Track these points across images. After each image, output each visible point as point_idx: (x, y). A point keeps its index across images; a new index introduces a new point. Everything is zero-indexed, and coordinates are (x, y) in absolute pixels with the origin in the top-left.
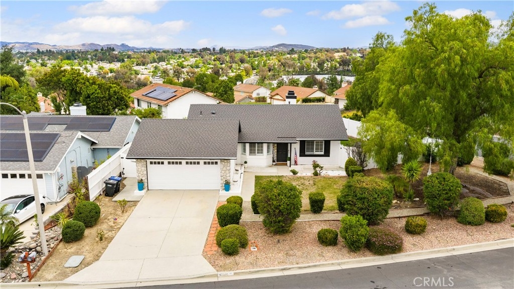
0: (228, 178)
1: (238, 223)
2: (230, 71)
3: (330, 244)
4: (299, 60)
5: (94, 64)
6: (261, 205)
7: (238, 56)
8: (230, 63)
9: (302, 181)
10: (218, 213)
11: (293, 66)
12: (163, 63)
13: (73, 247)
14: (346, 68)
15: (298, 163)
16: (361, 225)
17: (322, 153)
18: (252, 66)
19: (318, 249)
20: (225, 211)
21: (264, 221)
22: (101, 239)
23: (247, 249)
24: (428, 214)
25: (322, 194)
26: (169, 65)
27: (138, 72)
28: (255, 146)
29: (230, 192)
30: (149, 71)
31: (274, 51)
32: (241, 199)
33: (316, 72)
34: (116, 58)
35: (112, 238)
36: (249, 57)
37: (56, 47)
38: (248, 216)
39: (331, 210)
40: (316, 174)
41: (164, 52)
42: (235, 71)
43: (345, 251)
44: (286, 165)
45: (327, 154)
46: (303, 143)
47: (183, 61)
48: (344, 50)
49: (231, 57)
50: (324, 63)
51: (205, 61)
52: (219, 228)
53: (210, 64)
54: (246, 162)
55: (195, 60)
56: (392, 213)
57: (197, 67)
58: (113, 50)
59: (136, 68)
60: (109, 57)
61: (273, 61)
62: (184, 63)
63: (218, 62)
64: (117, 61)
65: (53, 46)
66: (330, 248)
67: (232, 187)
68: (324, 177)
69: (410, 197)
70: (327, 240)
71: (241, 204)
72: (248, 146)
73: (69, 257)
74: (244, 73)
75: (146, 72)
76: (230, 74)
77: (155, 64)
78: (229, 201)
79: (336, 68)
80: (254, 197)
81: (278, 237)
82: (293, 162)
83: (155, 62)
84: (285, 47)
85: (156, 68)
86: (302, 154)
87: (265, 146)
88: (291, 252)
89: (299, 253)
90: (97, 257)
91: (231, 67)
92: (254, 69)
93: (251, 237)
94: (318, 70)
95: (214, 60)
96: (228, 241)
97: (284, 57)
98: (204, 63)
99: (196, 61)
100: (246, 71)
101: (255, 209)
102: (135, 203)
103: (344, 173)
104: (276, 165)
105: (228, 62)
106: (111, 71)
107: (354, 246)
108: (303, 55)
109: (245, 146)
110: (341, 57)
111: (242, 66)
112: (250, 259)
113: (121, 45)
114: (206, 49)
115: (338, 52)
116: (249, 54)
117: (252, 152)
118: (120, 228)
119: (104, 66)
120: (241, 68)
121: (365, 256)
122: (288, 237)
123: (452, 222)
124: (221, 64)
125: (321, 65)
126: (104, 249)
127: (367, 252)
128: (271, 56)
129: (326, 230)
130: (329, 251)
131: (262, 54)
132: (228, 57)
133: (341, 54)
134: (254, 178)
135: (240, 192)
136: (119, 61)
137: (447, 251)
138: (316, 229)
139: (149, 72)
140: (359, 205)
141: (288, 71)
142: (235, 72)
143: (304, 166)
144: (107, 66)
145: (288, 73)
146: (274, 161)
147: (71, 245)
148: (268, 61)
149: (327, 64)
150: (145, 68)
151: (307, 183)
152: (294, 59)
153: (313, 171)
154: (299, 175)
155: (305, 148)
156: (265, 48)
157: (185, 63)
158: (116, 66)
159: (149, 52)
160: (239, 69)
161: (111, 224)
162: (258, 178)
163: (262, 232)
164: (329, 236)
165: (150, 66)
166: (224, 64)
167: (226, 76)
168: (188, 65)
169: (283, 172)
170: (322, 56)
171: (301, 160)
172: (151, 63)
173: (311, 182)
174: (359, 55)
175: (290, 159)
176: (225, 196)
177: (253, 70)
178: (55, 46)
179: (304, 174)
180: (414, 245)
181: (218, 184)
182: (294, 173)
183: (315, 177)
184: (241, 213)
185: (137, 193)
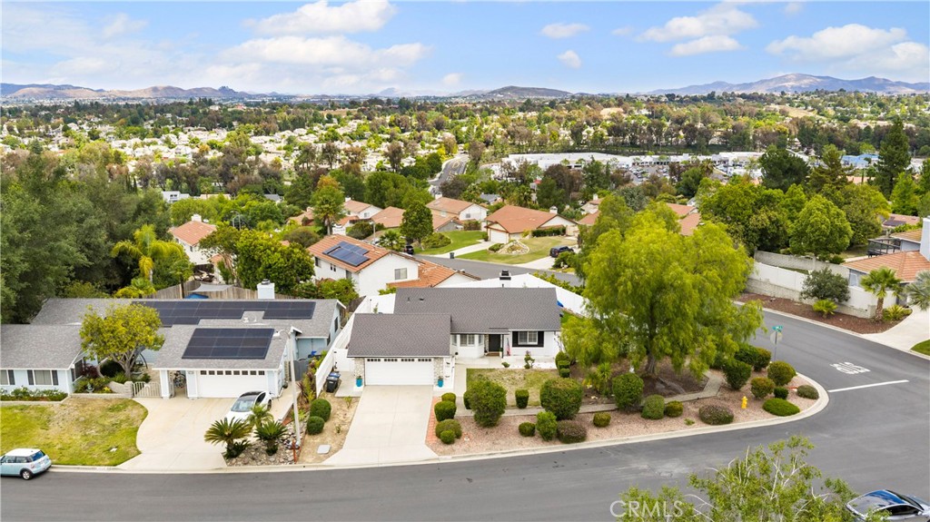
0: (441, 375)
1: (452, 418)
2: (419, 146)
3: (528, 436)
4: (539, 123)
5: (180, 133)
6: (472, 403)
7: (433, 116)
8: (419, 131)
9: (513, 374)
10: (436, 410)
11: (529, 136)
12: (303, 131)
13: (317, 439)
14: (621, 139)
15: (511, 353)
16: (552, 420)
17: (536, 343)
18: (457, 138)
19: (518, 439)
20: (442, 408)
21: (475, 416)
22: (338, 432)
23: (461, 439)
24: (618, 409)
25: (526, 392)
26: (312, 135)
27: (260, 149)
28: (466, 338)
29: (443, 387)
30: (278, 145)
31: (496, 100)
32: (455, 396)
33: (568, 146)
34: (218, 121)
35: (347, 431)
36: (451, 117)
37: (103, 94)
38: (461, 412)
39: (536, 405)
40: (527, 367)
41: (302, 106)
42: (427, 145)
43: (540, 440)
44: (498, 355)
45: (541, 344)
46: (515, 334)
47: (336, 127)
48: (620, 102)
49: (419, 119)
50: (582, 128)
51: (374, 127)
52: (437, 422)
53: (382, 132)
54: (457, 354)
55: (356, 124)
56: (583, 409)
57: (361, 137)
58: (211, 103)
59: (254, 140)
60: (205, 119)
61: (493, 126)
62: (338, 130)
63: (397, 128)
64: (219, 126)
65: (98, 91)
66: (528, 438)
67: (445, 382)
68: (535, 370)
69: (606, 394)
70: (527, 431)
71: (454, 401)
72: (458, 337)
73: (318, 445)
74: (443, 151)
75: (272, 147)
76: (419, 152)
77: (288, 133)
78: (444, 398)
79: (602, 140)
80: (466, 394)
81: (486, 429)
82: (505, 353)
83: (288, 128)
84: (516, 92)
85: (290, 140)
86: (515, 344)
87: (476, 337)
88: (497, 442)
89: (502, 442)
90: (340, 446)
91: (419, 139)
92: (460, 141)
93: (464, 430)
94: (572, 143)
95: (391, 125)
96: (446, 433)
97: (512, 117)
98: (372, 130)
99: (359, 125)
100: (446, 146)
101: (468, 405)
102: (357, 398)
103: (554, 367)
104: (488, 355)
105: (414, 128)
106: (213, 146)
107: (547, 437)
108: (546, 113)
109: (455, 337)
110: (614, 118)
111: (439, 135)
112: (464, 446)
113: (220, 90)
114: (375, 101)
115: (608, 106)
116: (452, 112)
117: (463, 342)
118: (350, 422)
119: (199, 137)
120: (438, 140)
121: (555, 444)
122: (495, 429)
123: (636, 416)
124: (403, 131)
125: (576, 134)
126: (344, 439)
127: (558, 442)
128: (489, 115)
129: (525, 424)
130: (528, 441)
131: (475, 111)
132: (414, 117)
133: (614, 110)
134: (465, 372)
135: (452, 387)
136: (223, 126)
137: (623, 440)
138: (519, 422)
139: (279, 149)
140: (554, 403)
141: (519, 145)
142: (429, 148)
143: (515, 358)
144: (205, 137)
145: (520, 150)
146: (486, 352)
147: (316, 437)
148: (485, 127)
149: (588, 132)
150: (271, 140)
151: (517, 377)
152: (529, 123)
153: (525, 364)
154: (510, 367)
155: (517, 339)
156: (479, 94)
157: (340, 131)
158: (220, 136)
159: (274, 107)
160: (434, 142)
161: (342, 418)
162: (470, 372)
163: (473, 426)
164: (528, 428)
165: (278, 135)
166: (408, 131)
167: (413, 155)
168: (344, 135)
169: (495, 363)
170: (580, 115)
171: (514, 350)
172: (281, 130)
173: (522, 376)
174: (645, 112)
175: (502, 350)
176: (439, 392)
177: (458, 143)
178: (101, 90)
179: (516, 367)
180: (597, 436)
181: (432, 380)
182: (506, 365)
183: (527, 370)
184: (455, 409)
185: (354, 390)
